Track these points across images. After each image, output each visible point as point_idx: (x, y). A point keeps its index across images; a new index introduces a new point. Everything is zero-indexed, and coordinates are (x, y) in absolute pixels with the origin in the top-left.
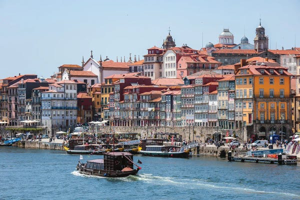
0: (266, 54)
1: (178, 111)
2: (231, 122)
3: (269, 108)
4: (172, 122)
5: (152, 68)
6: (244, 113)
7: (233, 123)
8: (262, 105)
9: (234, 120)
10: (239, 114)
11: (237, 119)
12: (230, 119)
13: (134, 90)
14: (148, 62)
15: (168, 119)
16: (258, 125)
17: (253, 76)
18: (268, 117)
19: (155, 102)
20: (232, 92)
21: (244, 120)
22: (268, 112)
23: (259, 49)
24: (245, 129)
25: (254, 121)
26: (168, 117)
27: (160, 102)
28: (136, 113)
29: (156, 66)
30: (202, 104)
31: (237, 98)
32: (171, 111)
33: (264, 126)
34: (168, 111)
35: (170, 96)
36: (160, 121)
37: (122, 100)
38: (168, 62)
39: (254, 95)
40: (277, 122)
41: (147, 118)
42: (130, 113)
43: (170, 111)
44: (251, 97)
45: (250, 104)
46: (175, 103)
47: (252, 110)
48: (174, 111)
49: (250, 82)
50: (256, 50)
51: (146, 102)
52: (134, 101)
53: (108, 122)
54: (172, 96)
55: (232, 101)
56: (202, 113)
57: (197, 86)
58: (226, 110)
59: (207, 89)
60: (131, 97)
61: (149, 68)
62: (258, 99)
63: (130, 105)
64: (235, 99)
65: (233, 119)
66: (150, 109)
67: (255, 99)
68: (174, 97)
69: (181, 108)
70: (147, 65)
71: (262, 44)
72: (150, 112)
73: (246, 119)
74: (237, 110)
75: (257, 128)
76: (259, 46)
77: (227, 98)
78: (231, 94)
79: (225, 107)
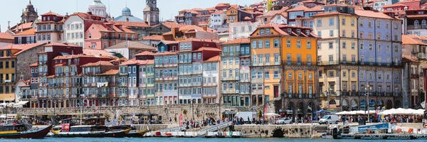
0: (161, 28)
1: (149, 85)
2: (244, 97)
3: (297, 79)
4: (138, 100)
5: (49, 38)
6: (266, 85)
7: (247, 99)
8: (290, 73)
9: (250, 95)
10: (257, 87)
11: (255, 92)
12: (242, 93)
13: (70, 61)
14: (42, 30)
15: (132, 96)
16: (286, 100)
17: (280, 36)
18: (296, 90)
19: (109, 75)
20: (245, 58)
21: (266, 94)
22: (295, 84)
23: (151, 22)
24: (272, 105)
25: (282, 95)
26: (132, 94)
27: (118, 75)
28: (75, 90)
29: (53, 36)
30: (191, 75)
31: (254, 65)
32: (138, 85)
33: (292, 100)
34: (132, 86)
35: (135, 67)
36: (116, 100)
37: (51, 75)
38: (71, 32)
39: (282, 61)
40: (305, 96)
41: (94, 96)
42: (66, 91)
43: (135, 85)
44: (278, 63)
45: (276, 73)
46: (143, 75)
47: (279, 81)
48: (142, 86)
49: (276, 45)
50: (147, 23)
51: (92, 76)
52: (73, 74)
53: (28, 104)
54: (138, 66)
55: (245, 70)
56: (191, 87)
57: (183, 53)
58: (236, 81)
59: (200, 55)
60: (66, 69)
61: (44, 39)
62: (286, 67)
63: (65, 80)
64: (251, 67)
65: (247, 93)
66: (100, 85)
67: (283, 65)
68: (142, 67)
69: (155, 81)
70: (41, 35)
71: (154, 16)
72: (100, 88)
73: (270, 92)
74: (254, 81)
75: (285, 103)
76: (151, 18)
77: (238, 66)
78: (245, 61)
79: (234, 77)
